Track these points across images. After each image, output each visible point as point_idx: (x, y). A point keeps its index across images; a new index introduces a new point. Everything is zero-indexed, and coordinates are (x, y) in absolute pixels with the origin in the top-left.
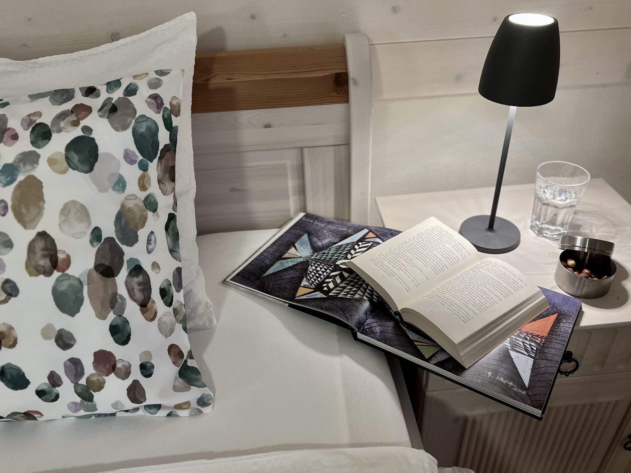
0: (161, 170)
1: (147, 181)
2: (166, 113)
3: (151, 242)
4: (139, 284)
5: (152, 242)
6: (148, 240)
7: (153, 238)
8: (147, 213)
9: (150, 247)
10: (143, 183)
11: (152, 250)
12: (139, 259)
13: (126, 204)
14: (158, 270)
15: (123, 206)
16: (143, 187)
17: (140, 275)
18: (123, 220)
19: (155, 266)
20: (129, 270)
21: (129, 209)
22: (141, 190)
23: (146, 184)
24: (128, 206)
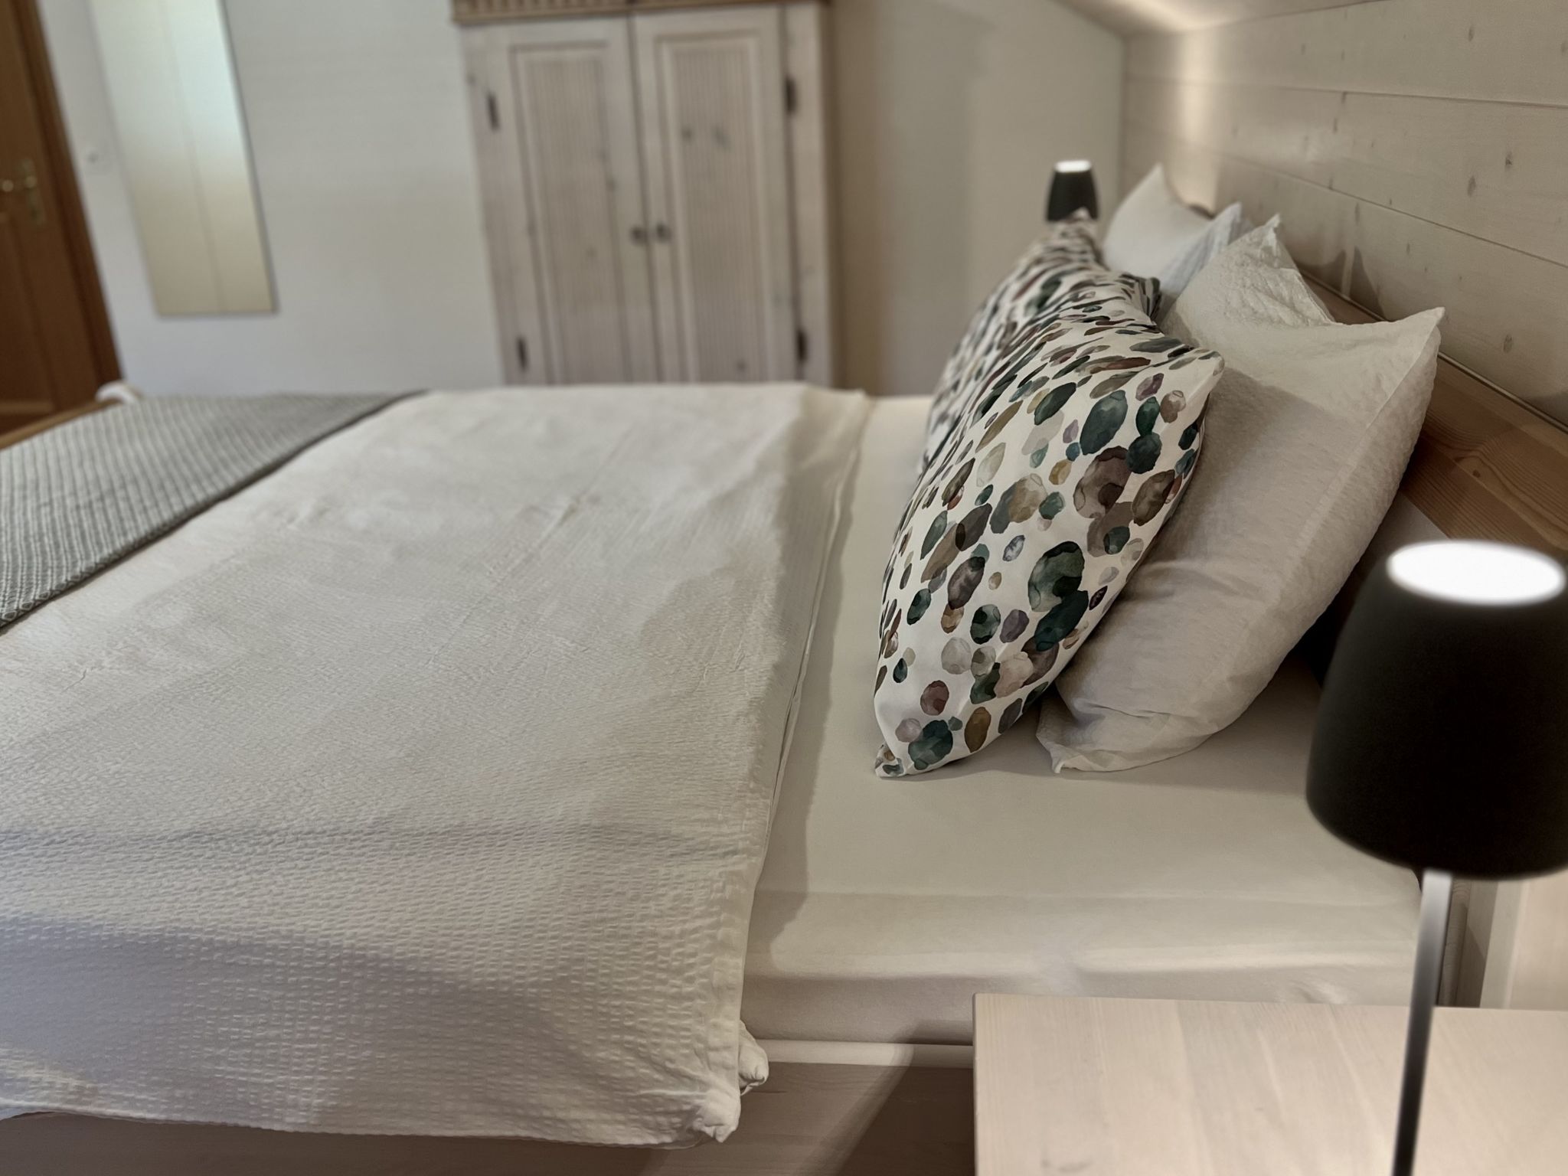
0: (1092, 474)
1: (1064, 473)
2: (1151, 406)
3: (1014, 548)
4: (967, 580)
5: (1016, 549)
6: (1012, 542)
7: (1019, 544)
8: (1034, 511)
9: (1010, 553)
10: (1058, 472)
11: (1009, 558)
12: (991, 554)
13: (1027, 483)
14: (994, 585)
15: (1022, 481)
16: (1054, 478)
17: (976, 570)
18: (1011, 497)
19: (997, 578)
20: (973, 555)
21: (1024, 489)
22: (1050, 479)
23: (1059, 476)
24: (1026, 486)
